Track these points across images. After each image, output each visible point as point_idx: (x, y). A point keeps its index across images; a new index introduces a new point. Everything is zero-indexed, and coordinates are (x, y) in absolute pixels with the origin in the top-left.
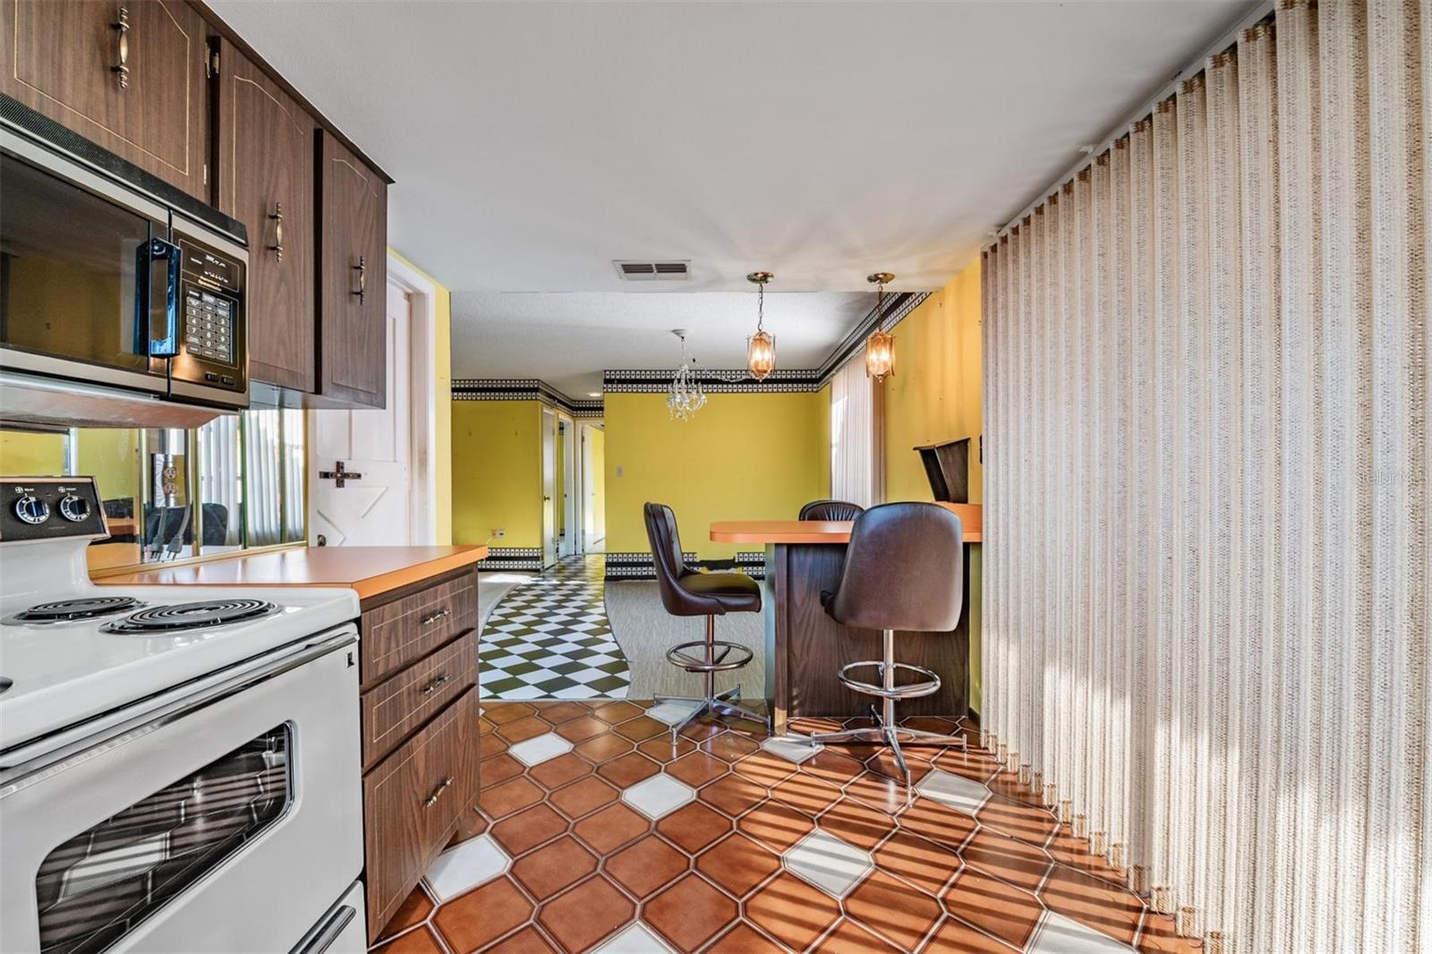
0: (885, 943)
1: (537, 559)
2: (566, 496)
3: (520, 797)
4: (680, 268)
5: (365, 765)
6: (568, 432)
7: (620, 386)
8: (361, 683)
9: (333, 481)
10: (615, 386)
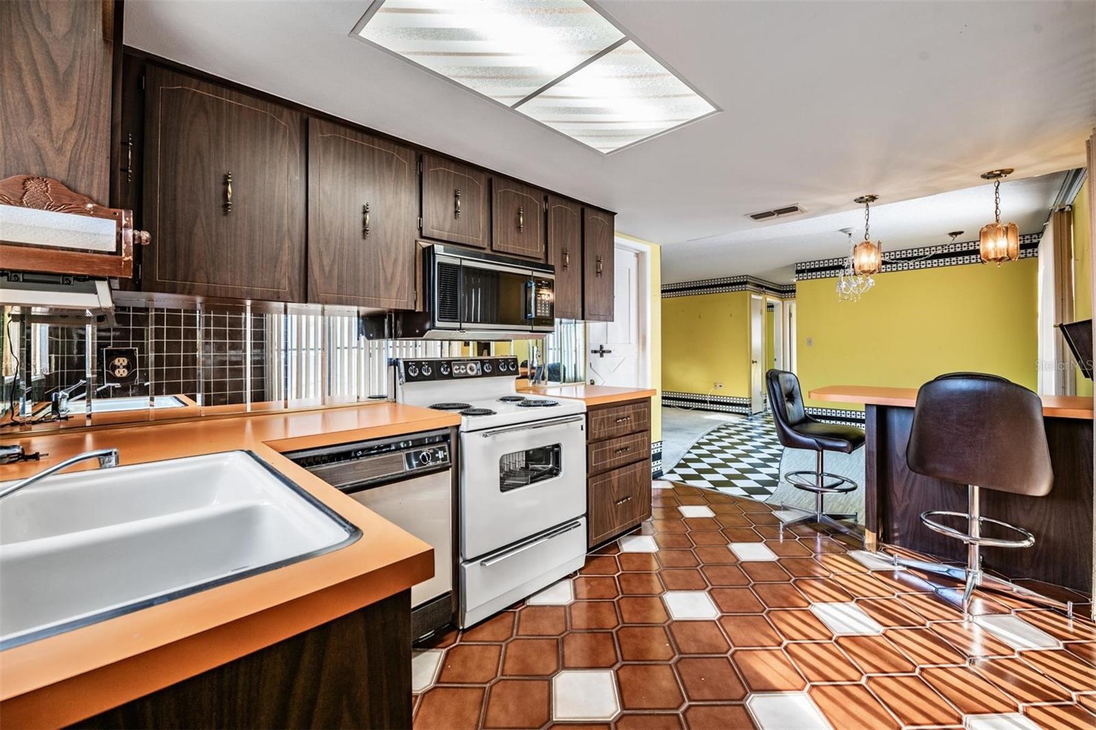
0: (848, 660)
1: (746, 406)
2: (775, 360)
3: (675, 528)
4: (794, 209)
5: (590, 472)
6: (778, 311)
7: (810, 274)
8: (587, 438)
9: (598, 354)
10: (805, 274)
